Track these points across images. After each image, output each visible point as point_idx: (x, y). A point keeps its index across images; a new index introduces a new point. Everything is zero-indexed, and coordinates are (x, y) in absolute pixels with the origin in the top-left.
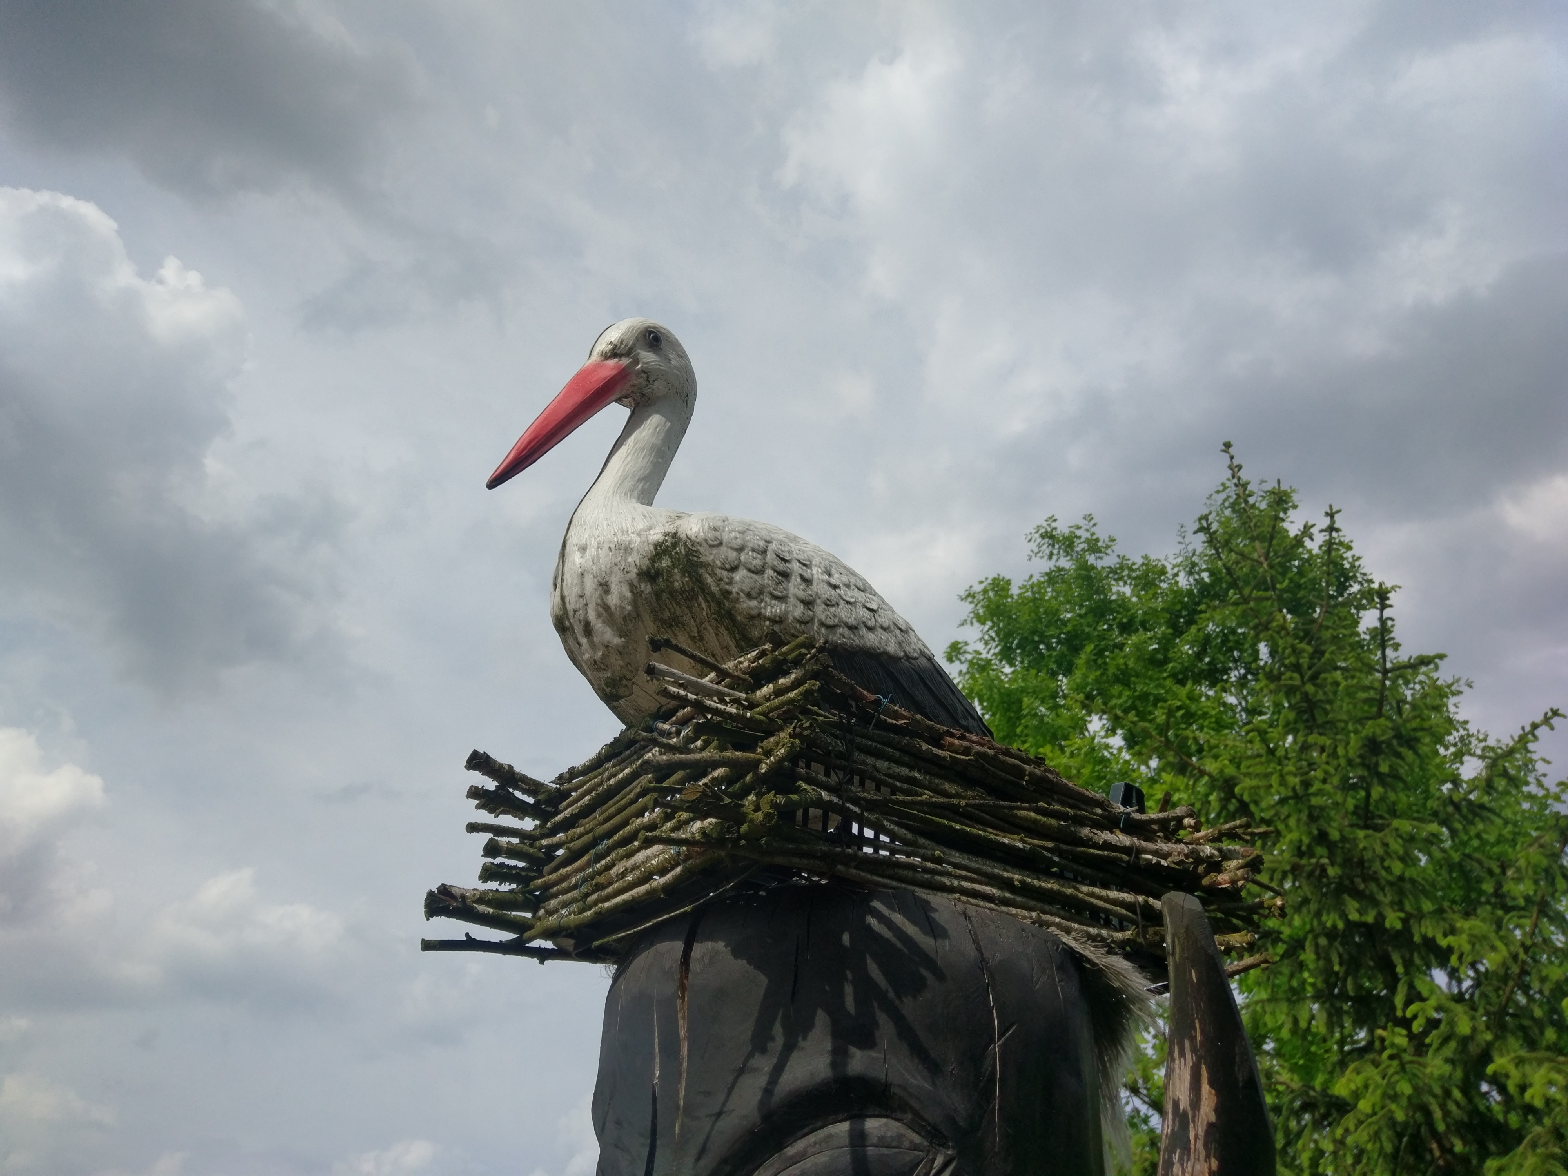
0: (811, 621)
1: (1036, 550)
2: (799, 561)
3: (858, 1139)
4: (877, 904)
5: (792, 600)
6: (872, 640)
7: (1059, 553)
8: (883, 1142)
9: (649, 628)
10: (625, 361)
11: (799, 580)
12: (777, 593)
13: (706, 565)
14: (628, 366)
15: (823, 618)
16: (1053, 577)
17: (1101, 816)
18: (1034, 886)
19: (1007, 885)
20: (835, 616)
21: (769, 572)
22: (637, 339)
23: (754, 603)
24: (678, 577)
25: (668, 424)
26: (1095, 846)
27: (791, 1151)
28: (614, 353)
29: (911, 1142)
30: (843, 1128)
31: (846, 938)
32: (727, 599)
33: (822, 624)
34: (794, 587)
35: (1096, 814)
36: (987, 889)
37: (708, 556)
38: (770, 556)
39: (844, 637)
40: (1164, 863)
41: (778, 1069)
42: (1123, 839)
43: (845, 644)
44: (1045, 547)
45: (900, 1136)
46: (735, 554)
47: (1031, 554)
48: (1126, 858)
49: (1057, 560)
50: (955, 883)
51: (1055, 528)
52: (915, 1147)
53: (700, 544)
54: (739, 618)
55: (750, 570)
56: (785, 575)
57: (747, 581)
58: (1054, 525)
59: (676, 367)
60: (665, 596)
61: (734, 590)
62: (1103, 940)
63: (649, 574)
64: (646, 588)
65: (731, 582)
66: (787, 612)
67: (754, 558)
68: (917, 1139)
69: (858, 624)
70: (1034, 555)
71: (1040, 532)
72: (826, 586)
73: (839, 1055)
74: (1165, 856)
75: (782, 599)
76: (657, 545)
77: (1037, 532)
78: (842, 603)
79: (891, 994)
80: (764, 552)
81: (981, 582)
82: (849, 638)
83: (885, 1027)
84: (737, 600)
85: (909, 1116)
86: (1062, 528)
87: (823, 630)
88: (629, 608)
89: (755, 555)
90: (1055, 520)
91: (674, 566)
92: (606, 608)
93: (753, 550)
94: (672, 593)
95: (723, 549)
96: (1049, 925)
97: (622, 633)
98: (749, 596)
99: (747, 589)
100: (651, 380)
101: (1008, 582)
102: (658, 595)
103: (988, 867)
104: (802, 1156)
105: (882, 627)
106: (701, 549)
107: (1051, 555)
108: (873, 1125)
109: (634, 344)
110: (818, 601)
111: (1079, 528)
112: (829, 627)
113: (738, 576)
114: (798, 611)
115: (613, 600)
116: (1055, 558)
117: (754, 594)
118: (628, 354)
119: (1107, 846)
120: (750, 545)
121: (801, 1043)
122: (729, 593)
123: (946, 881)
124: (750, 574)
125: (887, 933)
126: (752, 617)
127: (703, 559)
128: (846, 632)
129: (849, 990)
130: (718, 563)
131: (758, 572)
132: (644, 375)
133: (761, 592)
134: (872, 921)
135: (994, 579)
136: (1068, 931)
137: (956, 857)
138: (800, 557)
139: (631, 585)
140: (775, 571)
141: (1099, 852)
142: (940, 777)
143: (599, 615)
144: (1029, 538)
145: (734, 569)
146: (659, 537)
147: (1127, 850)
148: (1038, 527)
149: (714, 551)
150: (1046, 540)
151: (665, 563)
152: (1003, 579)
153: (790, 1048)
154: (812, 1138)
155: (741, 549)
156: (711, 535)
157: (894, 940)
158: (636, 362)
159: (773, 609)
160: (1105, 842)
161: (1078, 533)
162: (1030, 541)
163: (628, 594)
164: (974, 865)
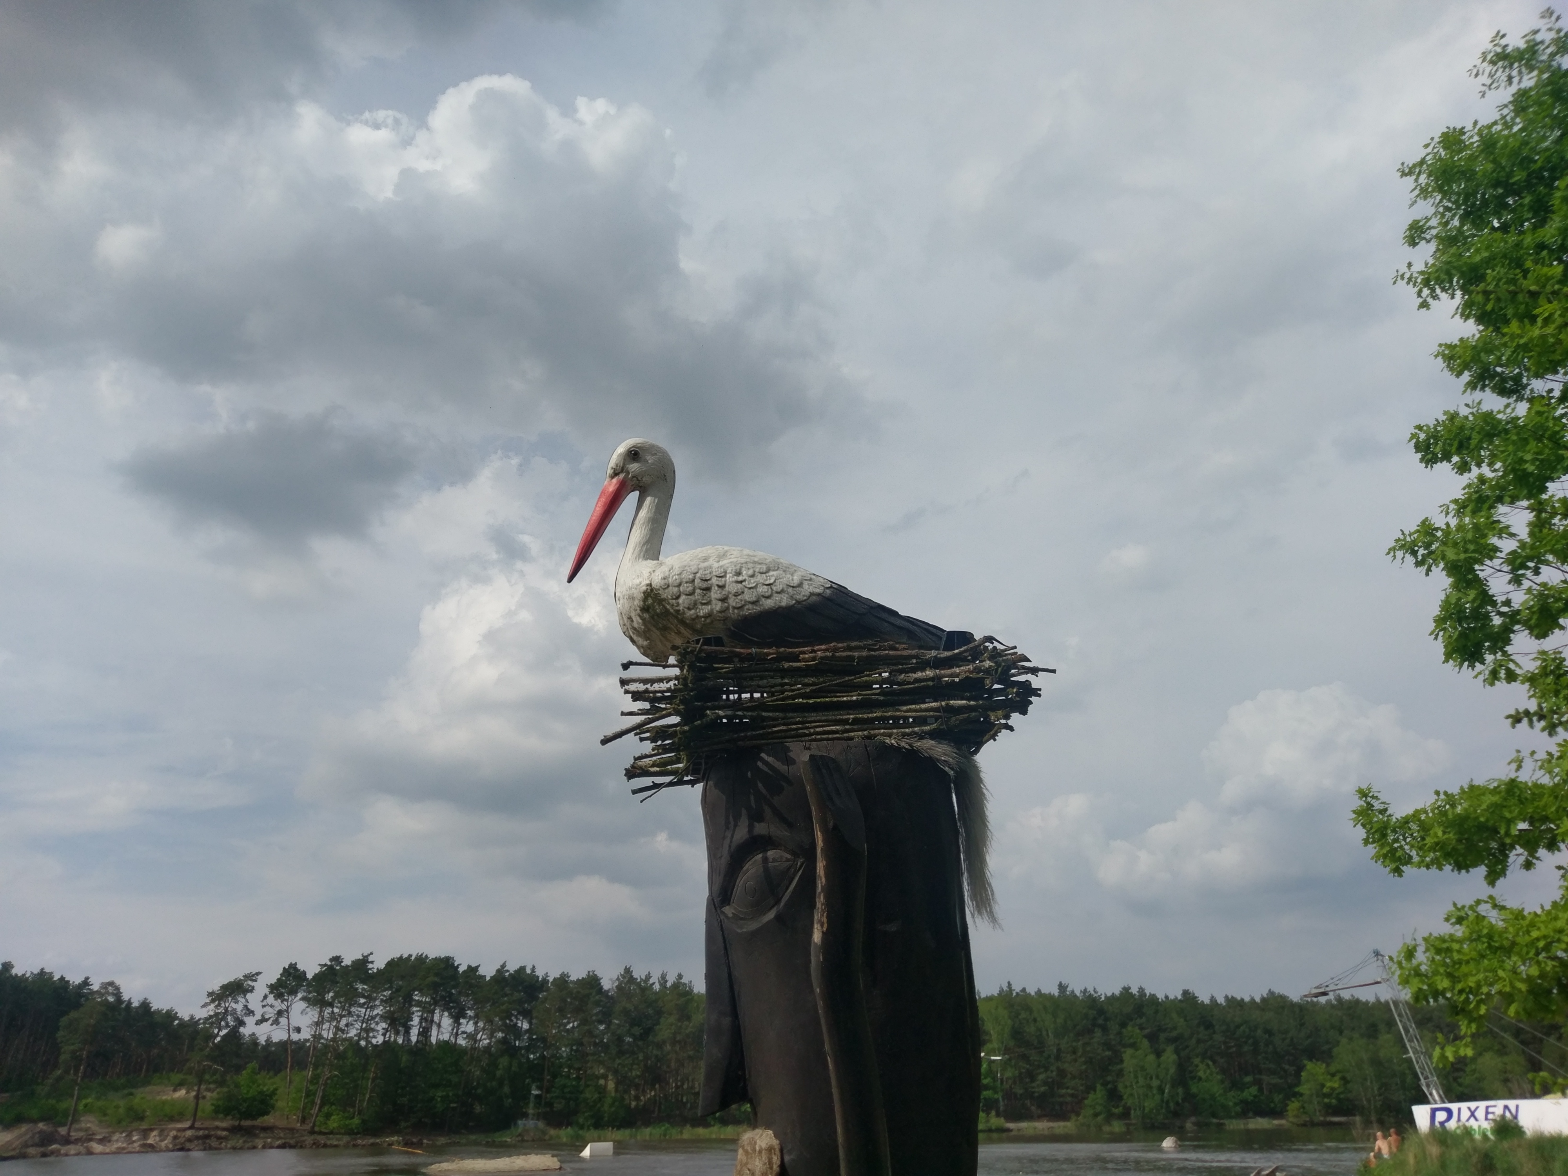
0: (728, 608)
1: (1489, 82)
2: (717, 576)
3: (765, 860)
4: (763, 755)
5: (714, 602)
6: (769, 604)
7: (1520, 72)
8: (774, 860)
9: (656, 634)
10: (622, 476)
11: (716, 588)
12: (703, 601)
13: (664, 600)
14: (624, 478)
15: (734, 604)
16: (1521, 101)
17: (916, 663)
18: (864, 718)
19: (845, 722)
20: (741, 600)
21: (698, 591)
22: (625, 460)
23: (693, 612)
24: (657, 607)
25: (656, 500)
26: (909, 683)
27: (745, 869)
28: (615, 474)
29: (786, 858)
30: (760, 856)
31: (749, 774)
32: (678, 614)
33: (734, 608)
34: (715, 594)
35: (912, 663)
36: (833, 728)
37: (664, 595)
38: (697, 581)
39: (749, 610)
40: (957, 680)
41: (732, 836)
42: (929, 673)
43: (751, 613)
44: (1499, 73)
45: (781, 857)
46: (677, 589)
47: (1483, 88)
48: (931, 683)
49: (1520, 82)
50: (812, 730)
51: (1506, 46)
52: (788, 860)
53: (659, 590)
54: (688, 622)
55: (687, 595)
56: (708, 589)
57: (686, 601)
58: (1503, 42)
59: (652, 464)
60: (656, 617)
61: (681, 608)
62: (915, 733)
63: (645, 609)
64: (646, 615)
65: (678, 604)
66: (712, 610)
67: (687, 587)
68: (789, 856)
69: (759, 598)
70: (1487, 91)
71: (1489, 58)
72: (734, 584)
73: (751, 827)
74: (957, 676)
75: (708, 603)
76: (644, 593)
77: (1483, 61)
78: (746, 589)
79: (768, 797)
80: (693, 581)
81: (1426, 146)
82: (753, 609)
83: (768, 812)
84: (684, 613)
85: (783, 848)
86: (1515, 41)
87: (736, 611)
88: (643, 627)
89: (688, 585)
90: (1503, 36)
91: (654, 602)
92: (635, 629)
93: (687, 582)
94: (658, 615)
95: (670, 588)
96: (875, 736)
97: (647, 639)
98: (689, 609)
99: (687, 606)
100: (639, 478)
101: (1462, 131)
102: (652, 617)
103: (831, 716)
104: (748, 870)
105: (777, 593)
106: (660, 592)
107: (1510, 79)
108: (771, 854)
109: (624, 464)
110: (730, 596)
111: (1536, 32)
112: (738, 608)
113: (681, 601)
114: (718, 606)
115: (636, 625)
116: (1515, 80)
117: (691, 607)
118: (622, 471)
119: (917, 680)
120: (684, 580)
121: (739, 824)
122: (679, 610)
123: (806, 731)
124: (687, 597)
125: (765, 769)
126: (693, 619)
127: (662, 597)
128: (750, 606)
129: (752, 798)
130: (670, 597)
131: (692, 593)
132: (635, 479)
133: (695, 604)
134: (759, 764)
135: (1445, 135)
136: (890, 736)
137: (813, 716)
138: (717, 573)
139: (639, 616)
140: (701, 589)
141: (912, 686)
142: (801, 676)
143: (633, 633)
144: (1475, 72)
145: (678, 597)
146: (645, 588)
147: (932, 679)
148: (1483, 53)
149: (666, 591)
150: (1500, 64)
151: (650, 601)
152: (1455, 129)
153: (736, 826)
154: (750, 863)
155: (679, 585)
156: (663, 582)
157: (769, 771)
158: (628, 473)
159: (704, 610)
160: (915, 679)
161: (1539, 37)
162: (1477, 75)
163: (640, 621)
164: (824, 718)
